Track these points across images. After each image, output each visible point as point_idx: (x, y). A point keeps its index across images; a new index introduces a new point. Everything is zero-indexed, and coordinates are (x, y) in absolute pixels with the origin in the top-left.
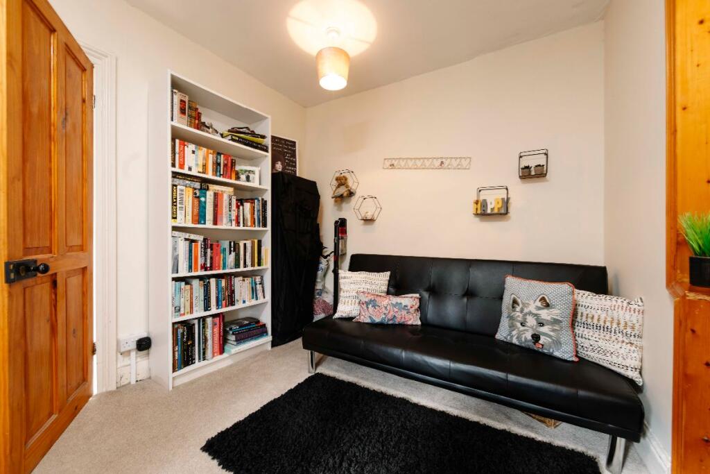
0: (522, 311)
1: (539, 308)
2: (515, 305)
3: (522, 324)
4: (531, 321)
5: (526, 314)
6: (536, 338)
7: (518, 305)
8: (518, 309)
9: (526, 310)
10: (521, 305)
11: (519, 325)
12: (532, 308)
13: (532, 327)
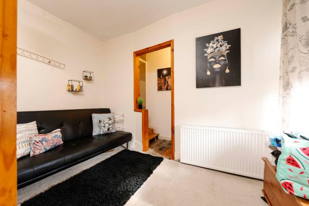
0: (103, 123)
1: (108, 121)
2: (101, 122)
3: (104, 127)
4: (107, 125)
5: (105, 124)
6: (109, 129)
7: (102, 122)
8: (102, 123)
9: (105, 123)
10: (103, 122)
11: (103, 127)
12: (107, 121)
13: (107, 127)
